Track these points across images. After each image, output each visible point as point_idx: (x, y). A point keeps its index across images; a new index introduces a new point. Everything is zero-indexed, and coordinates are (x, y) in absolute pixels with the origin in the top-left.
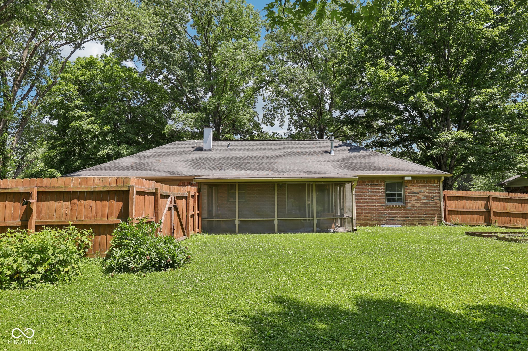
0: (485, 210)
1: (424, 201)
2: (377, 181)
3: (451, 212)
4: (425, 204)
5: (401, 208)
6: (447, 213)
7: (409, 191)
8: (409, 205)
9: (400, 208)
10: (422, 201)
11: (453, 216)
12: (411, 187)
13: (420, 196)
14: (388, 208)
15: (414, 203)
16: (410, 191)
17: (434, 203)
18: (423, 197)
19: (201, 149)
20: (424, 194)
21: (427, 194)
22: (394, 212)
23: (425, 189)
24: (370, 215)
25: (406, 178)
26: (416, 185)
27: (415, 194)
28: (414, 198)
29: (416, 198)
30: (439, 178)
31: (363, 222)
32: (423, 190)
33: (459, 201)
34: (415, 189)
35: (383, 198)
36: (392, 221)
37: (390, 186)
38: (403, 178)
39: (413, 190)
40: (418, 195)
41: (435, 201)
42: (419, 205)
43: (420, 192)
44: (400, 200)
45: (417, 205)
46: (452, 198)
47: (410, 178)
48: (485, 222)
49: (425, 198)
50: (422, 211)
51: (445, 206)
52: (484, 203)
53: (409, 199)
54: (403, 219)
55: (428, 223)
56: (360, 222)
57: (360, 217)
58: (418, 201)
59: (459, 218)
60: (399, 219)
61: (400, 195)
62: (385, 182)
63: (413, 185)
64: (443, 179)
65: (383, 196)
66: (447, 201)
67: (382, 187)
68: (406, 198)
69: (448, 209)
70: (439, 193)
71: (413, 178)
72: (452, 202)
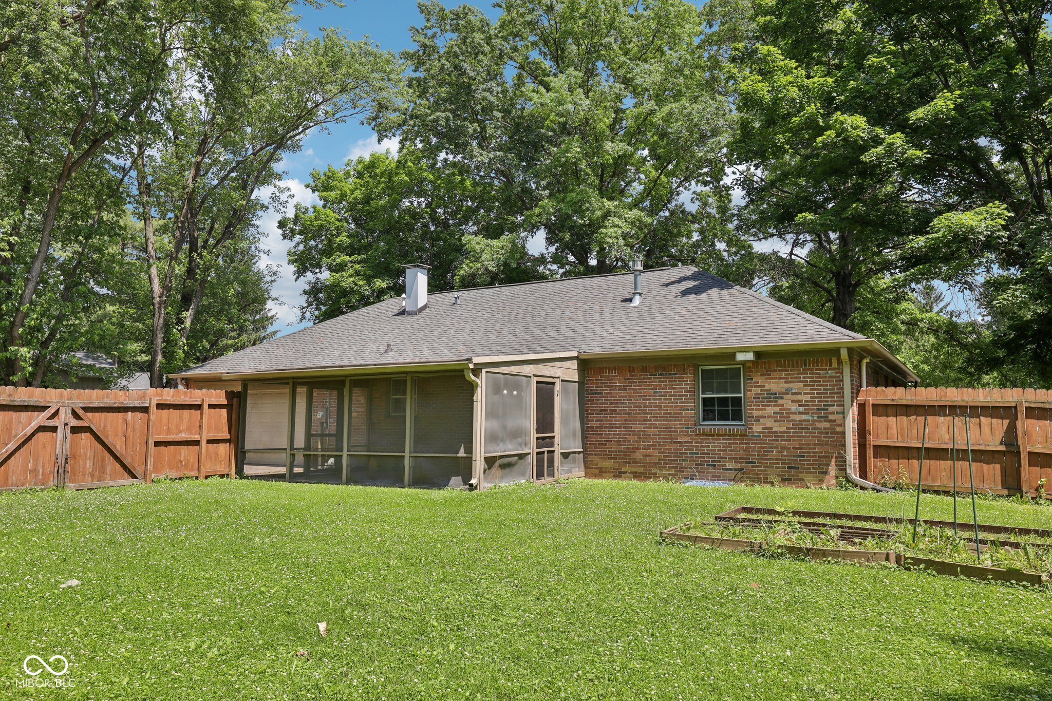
0: (1003, 448)
1: (798, 418)
2: (675, 366)
3: (883, 451)
4: (800, 426)
5: (734, 435)
6: (870, 452)
7: (756, 390)
8: (757, 428)
9: (732, 435)
10: (792, 417)
11: (894, 462)
12: (761, 380)
13: (787, 403)
14: (700, 435)
15: (769, 423)
16: (758, 390)
17: (827, 425)
18: (794, 407)
19: (403, 312)
20: (799, 397)
21: (808, 397)
22: (715, 445)
23: (801, 384)
24: (656, 453)
25: (740, 357)
26: (775, 375)
27: (773, 397)
28: (770, 410)
29: (777, 409)
30: (831, 354)
31: (641, 470)
32: (796, 386)
33: (913, 418)
34: (774, 386)
35: (691, 409)
36: (711, 469)
37: (709, 379)
38: (730, 355)
39: (767, 386)
40: (780, 402)
41: (831, 417)
42: (784, 429)
43: (787, 392)
44: (737, 416)
45: (778, 428)
46: (890, 410)
47: (750, 356)
48: (1005, 485)
49: (802, 409)
50: (791, 445)
51: (862, 431)
52: (1000, 425)
53: (756, 413)
54: (738, 466)
55: (808, 478)
56: (633, 470)
57: (634, 456)
58: (782, 416)
59: (909, 470)
60: (729, 465)
61: (737, 402)
62: (696, 367)
63: (767, 374)
64: (844, 354)
65: (691, 404)
66: (871, 419)
67: (687, 381)
68: (751, 409)
69: (872, 440)
70: (841, 394)
71: (759, 354)
72: (892, 420)
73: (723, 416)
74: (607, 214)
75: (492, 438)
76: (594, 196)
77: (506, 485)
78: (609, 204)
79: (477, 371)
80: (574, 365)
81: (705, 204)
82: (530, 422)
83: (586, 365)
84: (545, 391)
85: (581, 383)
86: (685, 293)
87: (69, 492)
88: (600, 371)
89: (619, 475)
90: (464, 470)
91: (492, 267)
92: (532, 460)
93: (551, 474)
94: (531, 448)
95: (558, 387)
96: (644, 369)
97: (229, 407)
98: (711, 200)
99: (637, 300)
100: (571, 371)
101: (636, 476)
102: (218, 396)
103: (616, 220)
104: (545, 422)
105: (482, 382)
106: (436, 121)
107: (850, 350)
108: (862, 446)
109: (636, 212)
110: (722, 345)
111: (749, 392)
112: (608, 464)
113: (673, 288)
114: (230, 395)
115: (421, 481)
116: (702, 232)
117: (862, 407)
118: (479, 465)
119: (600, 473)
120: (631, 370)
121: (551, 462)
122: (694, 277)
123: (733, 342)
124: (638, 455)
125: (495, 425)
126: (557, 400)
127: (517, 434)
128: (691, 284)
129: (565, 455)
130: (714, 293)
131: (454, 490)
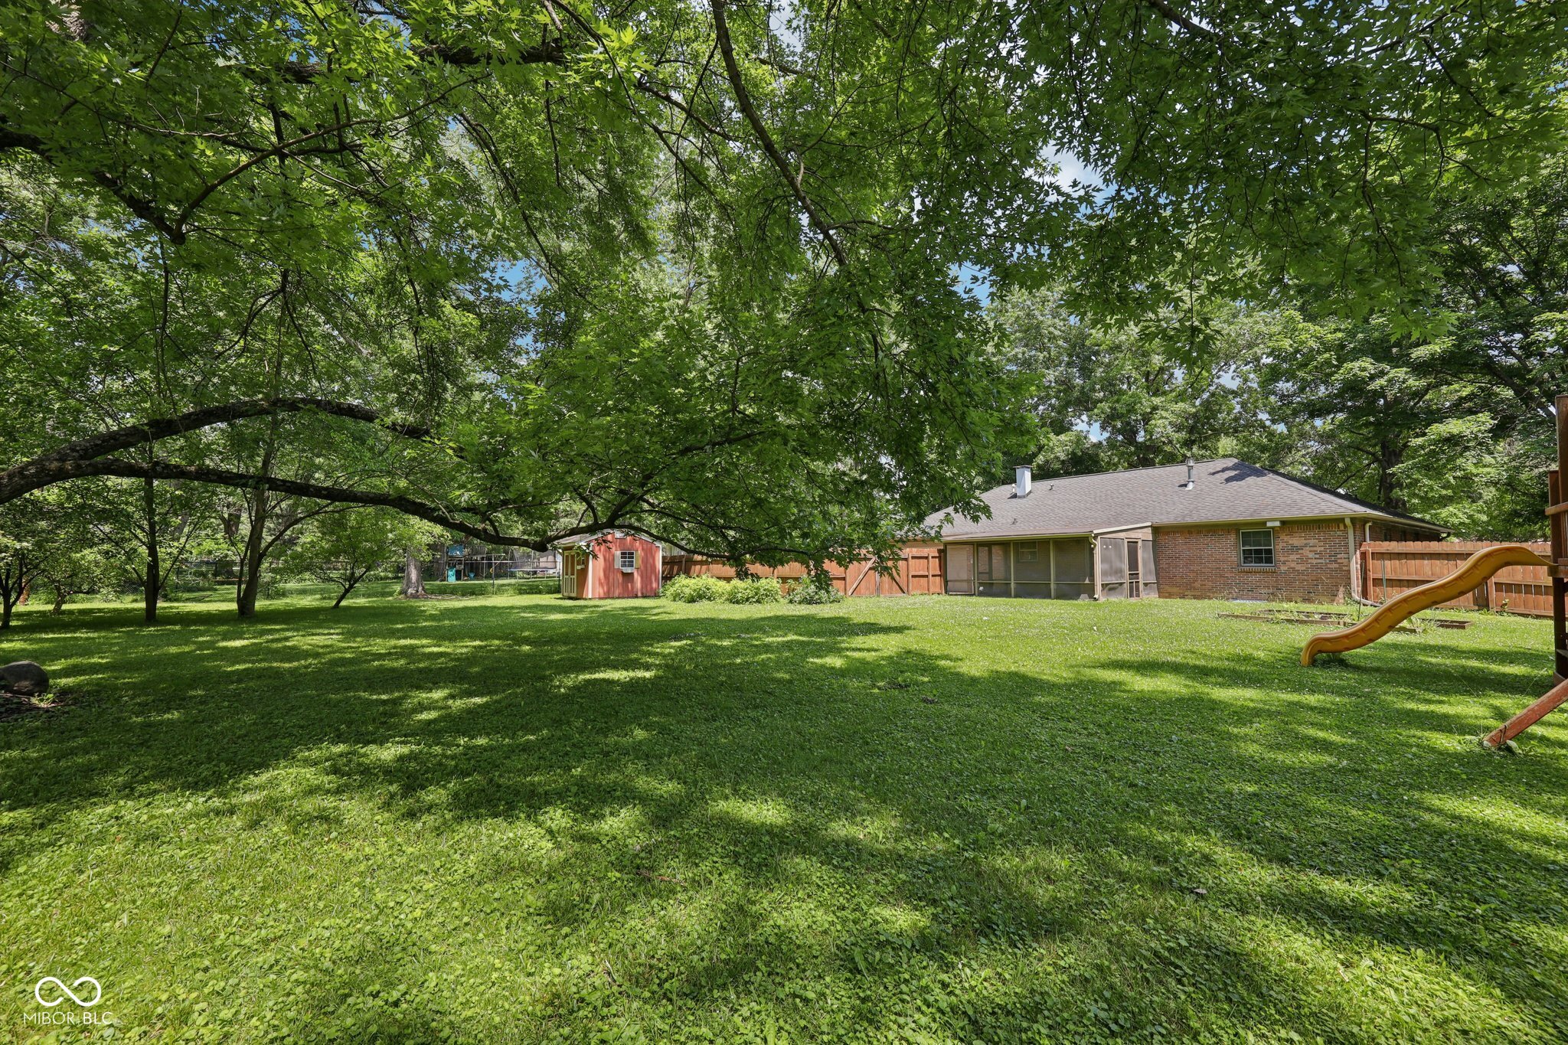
1: (1314, 561)
2: (1222, 530)
3: (1377, 582)
4: (1315, 567)
5: (1267, 572)
6: (1370, 583)
7: (1283, 544)
8: (1283, 568)
9: (1265, 572)
10: (1310, 561)
11: (1389, 589)
12: (1286, 538)
13: (1306, 552)
14: (1243, 571)
15: (1293, 565)
16: (1285, 544)
17: (1336, 566)
18: (1311, 555)
19: (1015, 496)
20: (1315, 548)
21: (1322, 548)
22: (1253, 578)
23: (1316, 540)
24: (1210, 583)
25: (1269, 524)
26: (1297, 535)
27: (1295, 549)
28: (1293, 557)
29: (1298, 556)
30: (1338, 521)
32: (1312, 542)
34: (1296, 541)
35: (1235, 556)
36: (1249, 594)
37: (1247, 538)
38: (1262, 523)
39: (1291, 542)
40: (1301, 551)
41: (1339, 561)
42: (1304, 568)
43: (1306, 545)
44: (1269, 560)
45: (1299, 567)
46: (1386, 556)
47: (1277, 524)
49: (1317, 556)
50: (1310, 577)
51: (1364, 570)
53: (1283, 559)
54: (1270, 591)
55: (1321, 597)
56: (1193, 594)
57: (1194, 584)
58: (1303, 560)
60: (1263, 591)
61: (1269, 552)
62: (1237, 531)
63: (1291, 534)
64: (1348, 522)
65: (1234, 553)
66: (1370, 562)
67: (1232, 537)
68: (1279, 556)
69: (1371, 575)
70: (1347, 546)
71: (1284, 523)
72: (1387, 563)
73: (1259, 560)
74: (1155, 408)
75: (1104, 573)
76: (1144, 395)
77: (1114, 599)
78: (1157, 401)
79: (1095, 537)
80: (1149, 530)
81: (1246, 380)
82: (1126, 566)
83: (1156, 530)
84: (1133, 545)
85: (1154, 541)
86: (1228, 480)
87: (881, 599)
88: (1168, 533)
89: (1183, 597)
90: (1090, 591)
91: (1062, 456)
92: (1126, 586)
93: (1138, 595)
94: (1126, 580)
95: (1140, 544)
96: (1199, 532)
97: (939, 557)
98: (1252, 376)
99: (1191, 486)
100: (1148, 535)
101: (1195, 597)
102: (932, 551)
103: (1164, 414)
104: (1133, 564)
105: (1098, 542)
106: (1015, 356)
107: (1353, 520)
108: (1365, 580)
109: (1181, 405)
110: (1257, 517)
111: (1279, 545)
112: (1175, 590)
113: (1217, 476)
114: (939, 551)
115: (1061, 596)
116: (1243, 405)
117: (1364, 555)
118: (1098, 588)
119: (1170, 596)
120: (1190, 533)
121: (1138, 589)
122: (1234, 468)
123: (1265, 515)
124: (1197, 585)
125: (1106, 566)
126: (1140, 552)
127: (1119, 572)
128: (1232, 473)
129: (1146, 585)
130: (1251, 480)
131: (1083, 601)
